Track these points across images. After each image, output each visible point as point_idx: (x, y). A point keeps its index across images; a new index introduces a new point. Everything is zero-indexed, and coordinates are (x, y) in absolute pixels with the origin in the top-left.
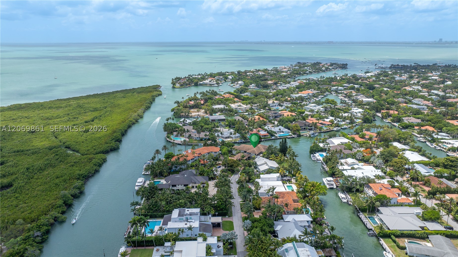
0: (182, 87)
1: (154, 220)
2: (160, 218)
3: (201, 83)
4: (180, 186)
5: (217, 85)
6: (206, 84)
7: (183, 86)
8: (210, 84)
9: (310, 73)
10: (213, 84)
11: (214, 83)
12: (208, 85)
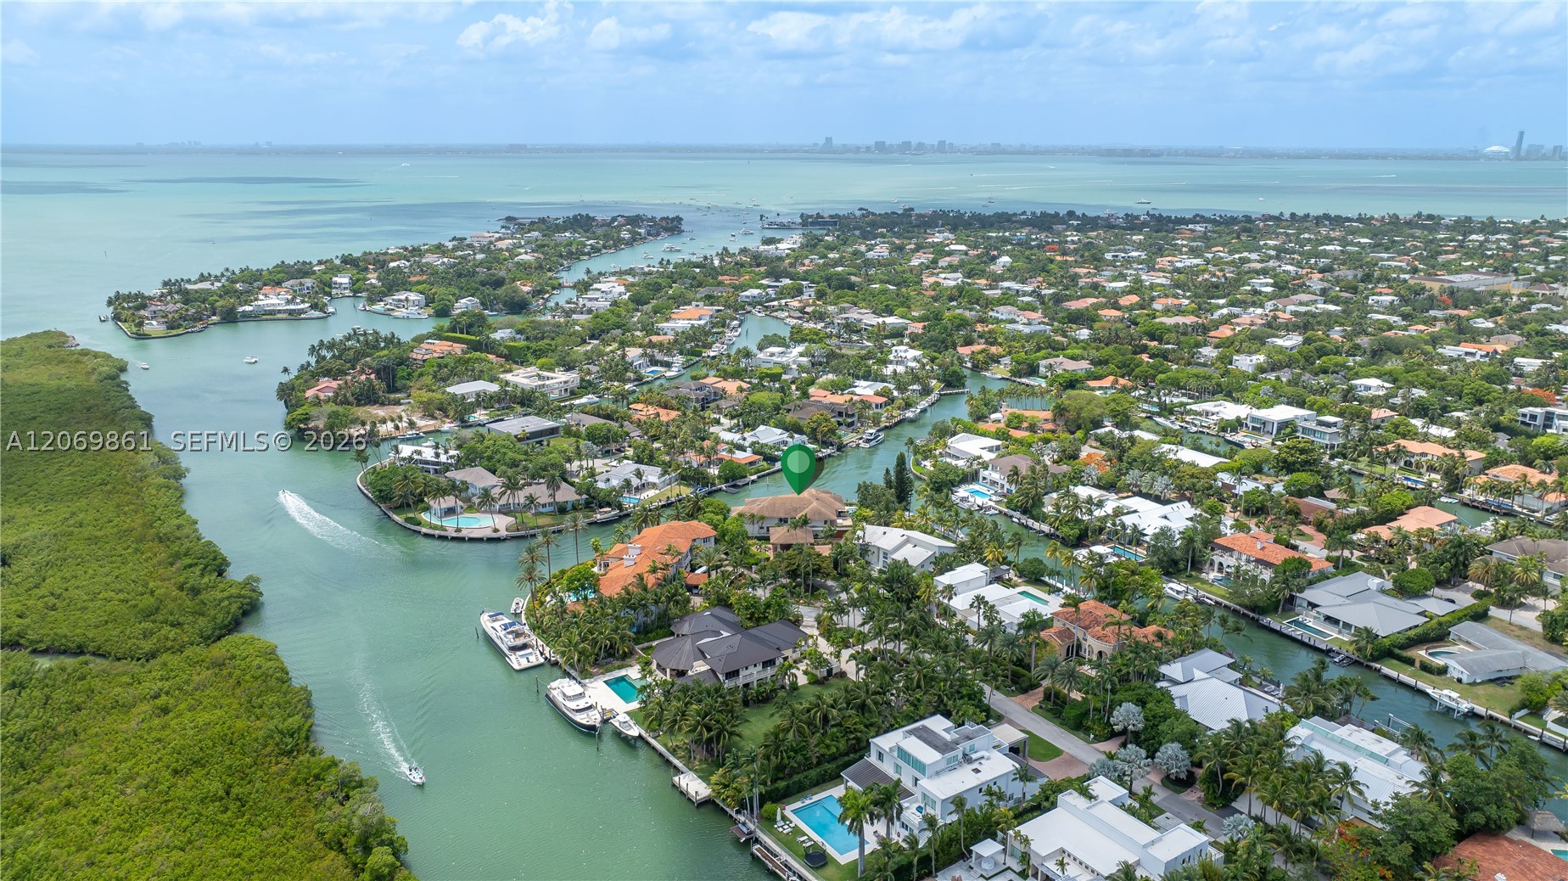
0: (175, 332)
1: (808, 802)
2: (816, 789)
3: (248, 308)
4: (752, 670)
5: (317, 314)
6: (272, 313)
7: (179, 326)
8: (291, 312)
9: (596, 250)
10: (302, 311)
11: (302, 306)
12: (279, 316)
